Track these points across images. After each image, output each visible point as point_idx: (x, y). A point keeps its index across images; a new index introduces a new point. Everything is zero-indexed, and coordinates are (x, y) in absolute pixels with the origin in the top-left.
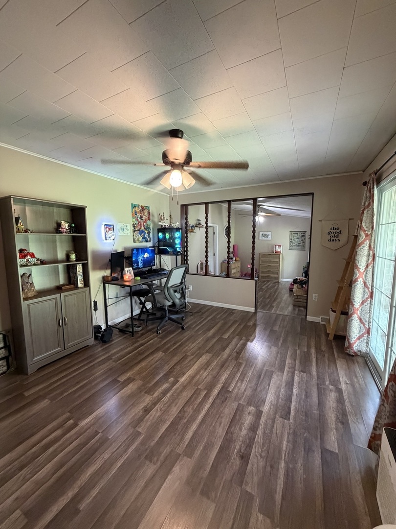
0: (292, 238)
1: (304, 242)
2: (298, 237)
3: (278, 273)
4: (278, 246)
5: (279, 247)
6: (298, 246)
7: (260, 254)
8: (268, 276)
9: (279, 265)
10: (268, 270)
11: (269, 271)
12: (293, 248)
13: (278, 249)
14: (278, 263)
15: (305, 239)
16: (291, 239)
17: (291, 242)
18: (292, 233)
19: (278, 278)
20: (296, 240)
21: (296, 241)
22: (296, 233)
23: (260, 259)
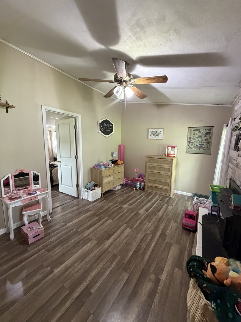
0: (192, 137)
1: (209, 143)
2: (200, 134)
3: (169, 185)
4: (172, 147)
5: (173, 149)
6: (200, 148)
7: (147, 157)
8: (156, 187)
9: (171, 174)
10: (157, 178)
11: (157, 180)
12: (192, 151)
13: (170, 151)
14: (170, 170)
15: (210, 138)
16: (190, 138)
17: (189, 142)
18: (191, 130)
19: (169, 191)
20: (197, 139)
21: (197, 141)
22: (197, 129)
23: (146, 164)
